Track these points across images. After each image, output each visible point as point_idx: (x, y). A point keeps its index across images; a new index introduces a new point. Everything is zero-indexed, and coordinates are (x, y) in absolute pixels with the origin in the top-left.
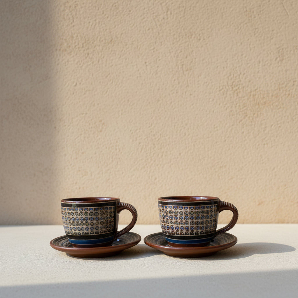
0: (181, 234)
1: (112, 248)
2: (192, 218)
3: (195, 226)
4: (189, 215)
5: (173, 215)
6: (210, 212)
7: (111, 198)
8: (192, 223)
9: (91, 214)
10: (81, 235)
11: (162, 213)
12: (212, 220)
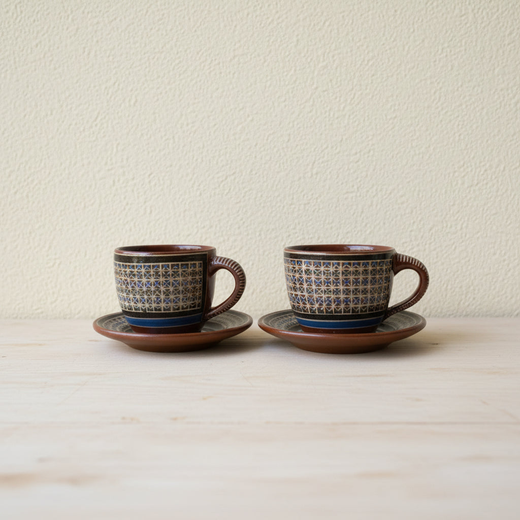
0: (327, 312)
1: (201, 335)
2: (346, 282)
3: (351, 297)
4: (340, 276)
5: (313, 277)
6: (378, 273)
7: (201, 246)
8: (347, 292)
9: (166, 275)
10: (147, 312)
11: (291, 275)
12: (382, 287)
